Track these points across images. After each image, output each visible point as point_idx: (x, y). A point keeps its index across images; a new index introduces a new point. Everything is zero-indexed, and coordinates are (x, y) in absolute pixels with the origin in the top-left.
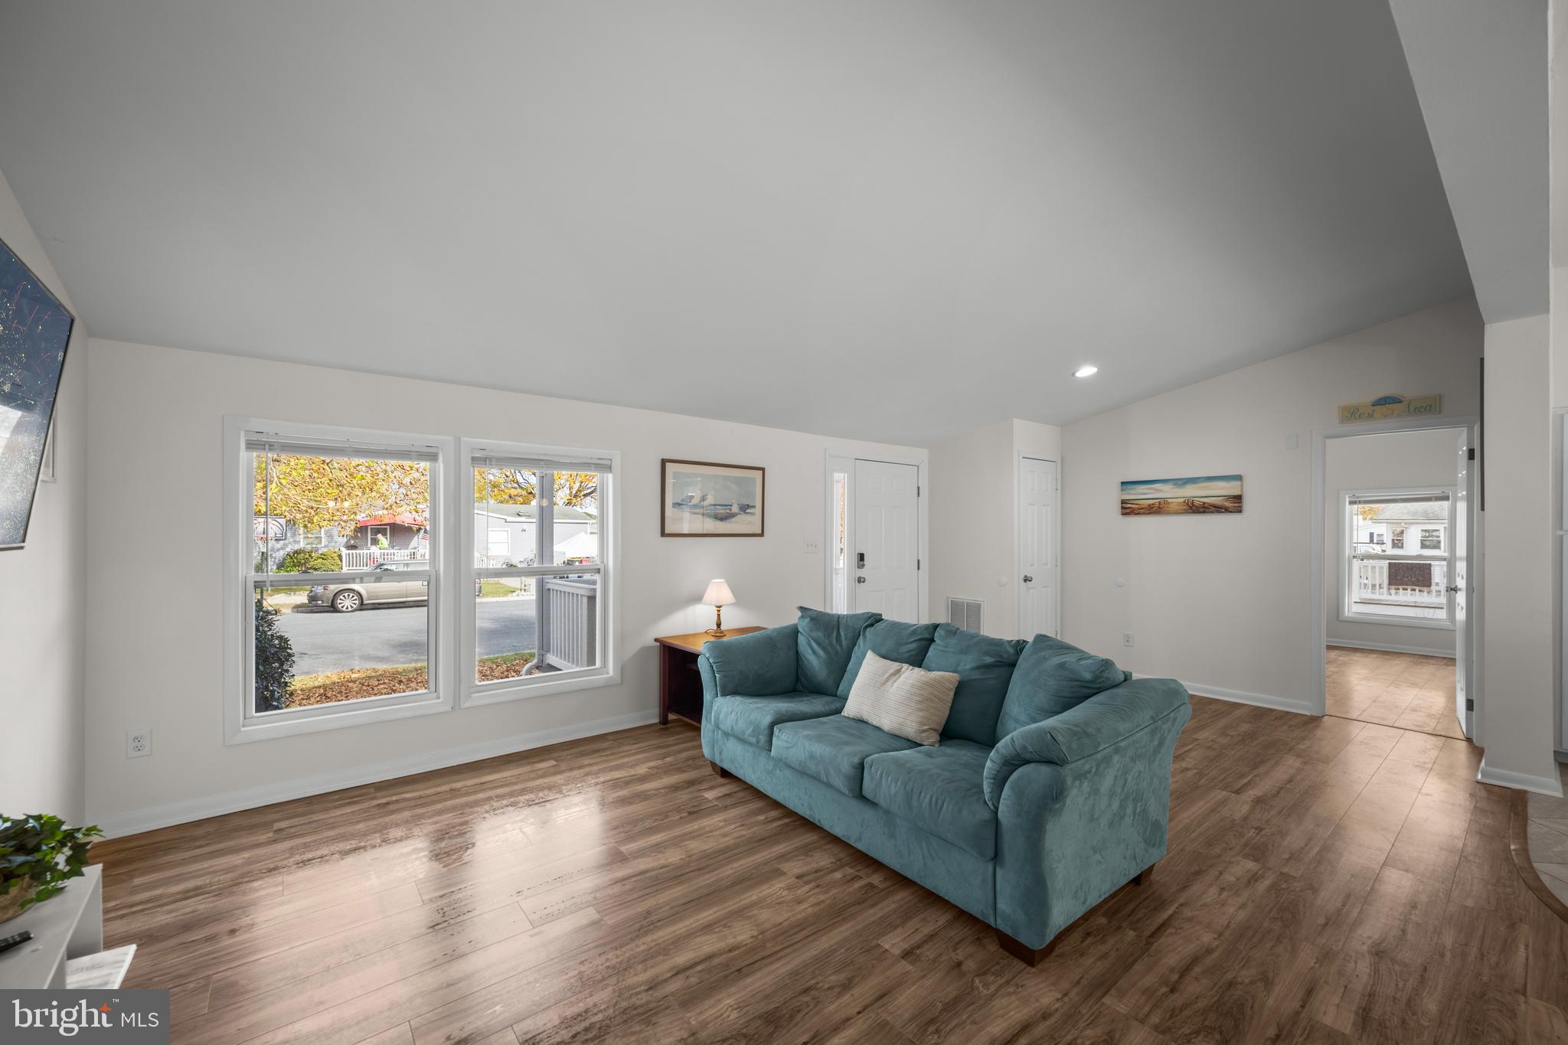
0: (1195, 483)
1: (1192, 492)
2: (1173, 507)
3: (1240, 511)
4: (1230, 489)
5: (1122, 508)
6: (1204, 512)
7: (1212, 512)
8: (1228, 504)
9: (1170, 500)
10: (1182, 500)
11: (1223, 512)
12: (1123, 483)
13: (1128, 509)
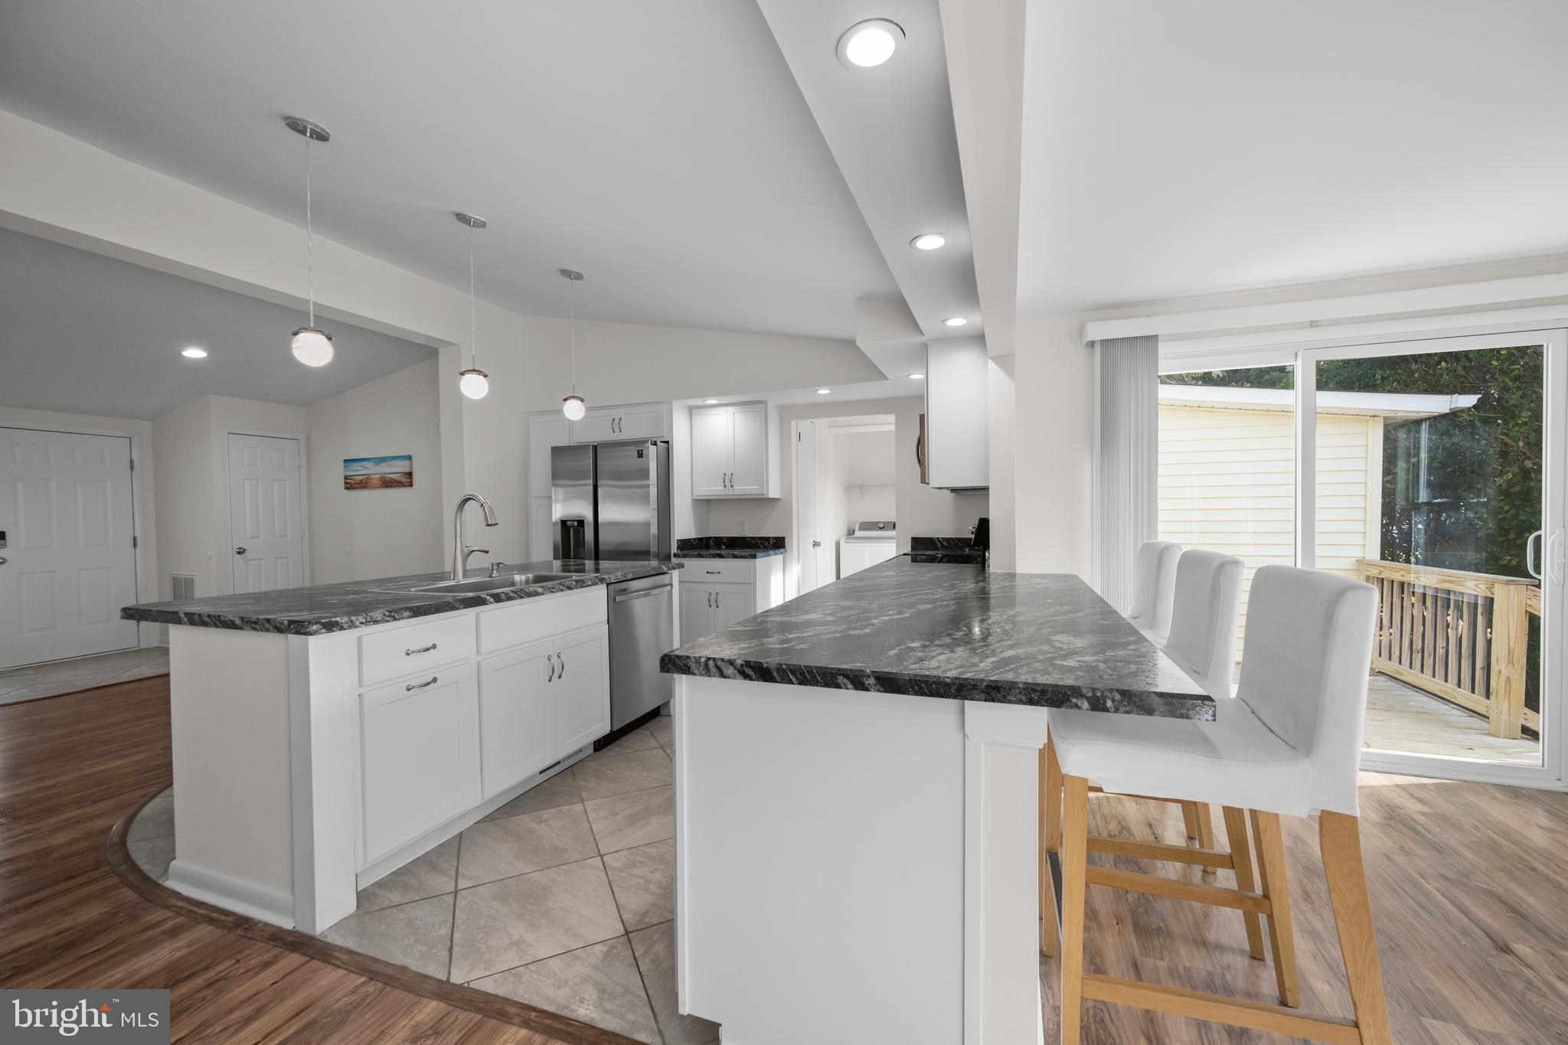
0: (385, 461)
1: (385, 469)
2: (374, 482)
3: (411, 486)
4: (402, 467)
5: (346, 483)
6: (391, 487)
7: (395, 487)
8: (404, 480)
9: (372, 476)
10: (378, 476)
11: (401, 487)
12: (345, 461)
13: (350, 485)
